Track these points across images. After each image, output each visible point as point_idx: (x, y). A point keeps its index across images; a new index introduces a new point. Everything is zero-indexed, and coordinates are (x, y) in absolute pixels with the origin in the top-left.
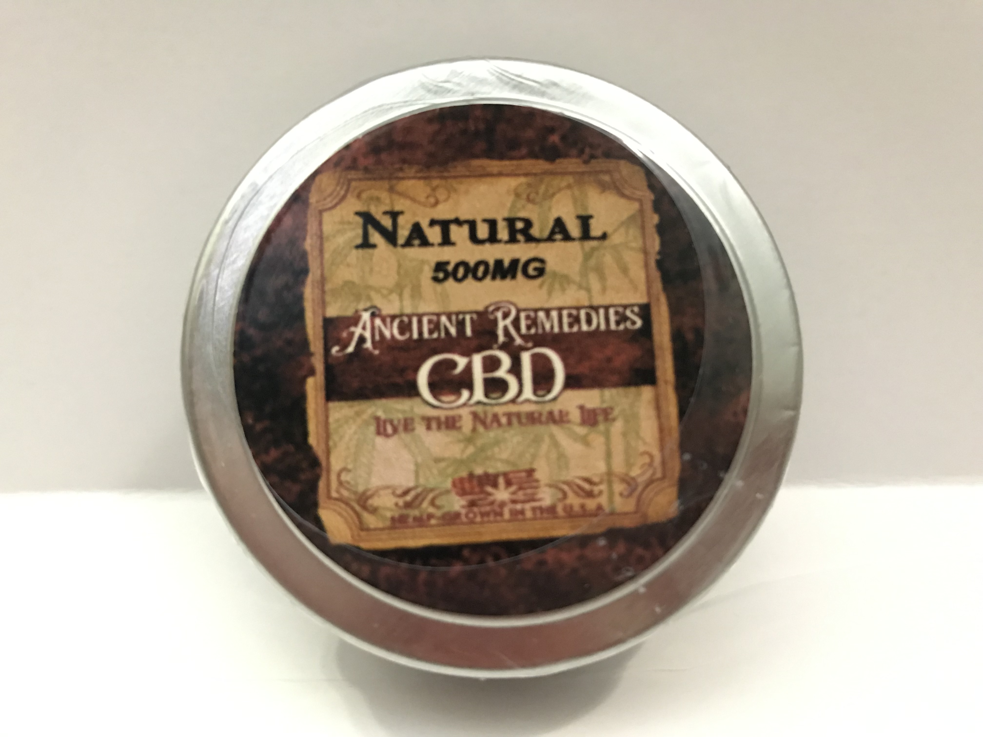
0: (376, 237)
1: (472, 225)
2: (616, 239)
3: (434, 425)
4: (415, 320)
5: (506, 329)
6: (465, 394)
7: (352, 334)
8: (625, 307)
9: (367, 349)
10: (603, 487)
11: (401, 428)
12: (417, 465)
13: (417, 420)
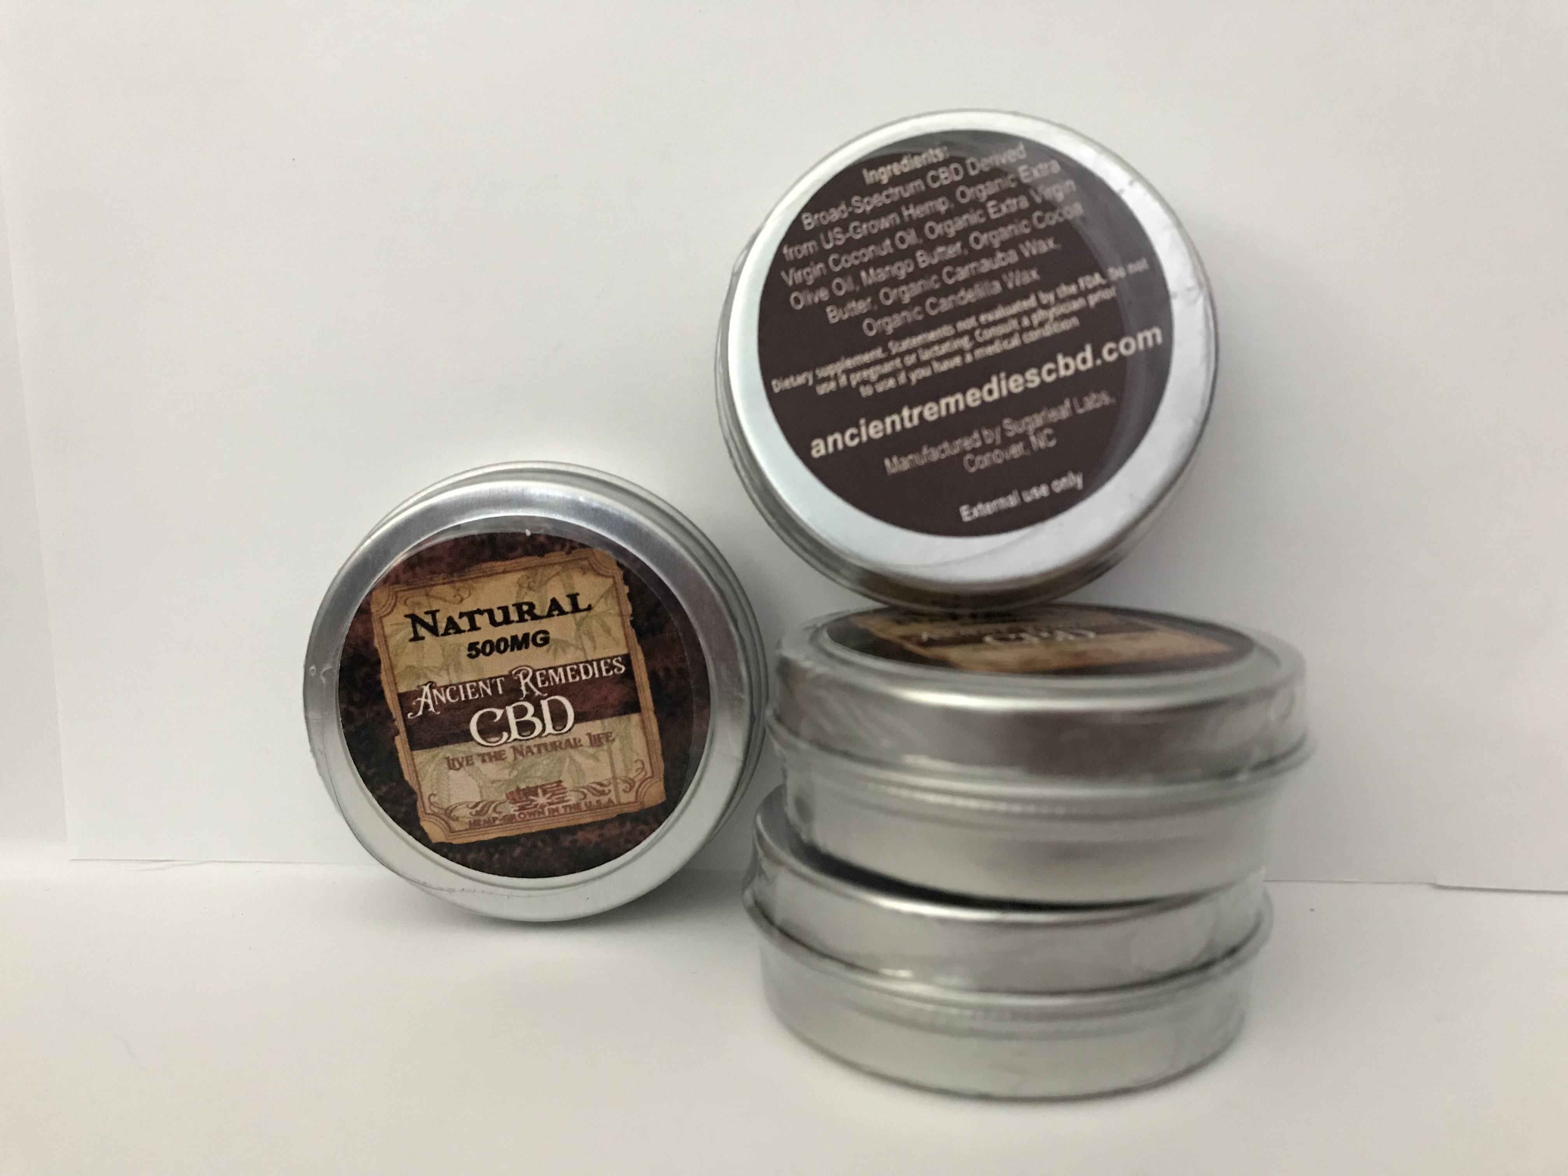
0: (422, 631)
1: (490, 612)
2: (597, 609)
3: (487, 758)
4: (461, 687)
5: (526, 684)
6: (505, 735)
7: (420, 702)
8: (612, 658)
9: (431, 711)
10: (611, 787)
11: (465, 763)
12: (480, 787)
13: (474, 757)
